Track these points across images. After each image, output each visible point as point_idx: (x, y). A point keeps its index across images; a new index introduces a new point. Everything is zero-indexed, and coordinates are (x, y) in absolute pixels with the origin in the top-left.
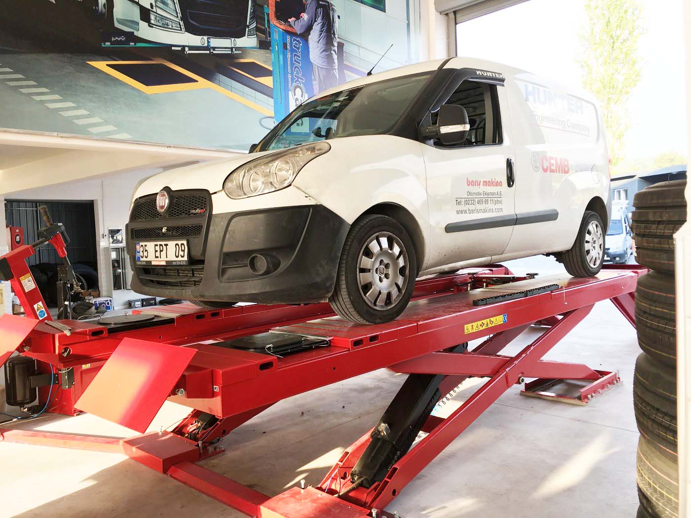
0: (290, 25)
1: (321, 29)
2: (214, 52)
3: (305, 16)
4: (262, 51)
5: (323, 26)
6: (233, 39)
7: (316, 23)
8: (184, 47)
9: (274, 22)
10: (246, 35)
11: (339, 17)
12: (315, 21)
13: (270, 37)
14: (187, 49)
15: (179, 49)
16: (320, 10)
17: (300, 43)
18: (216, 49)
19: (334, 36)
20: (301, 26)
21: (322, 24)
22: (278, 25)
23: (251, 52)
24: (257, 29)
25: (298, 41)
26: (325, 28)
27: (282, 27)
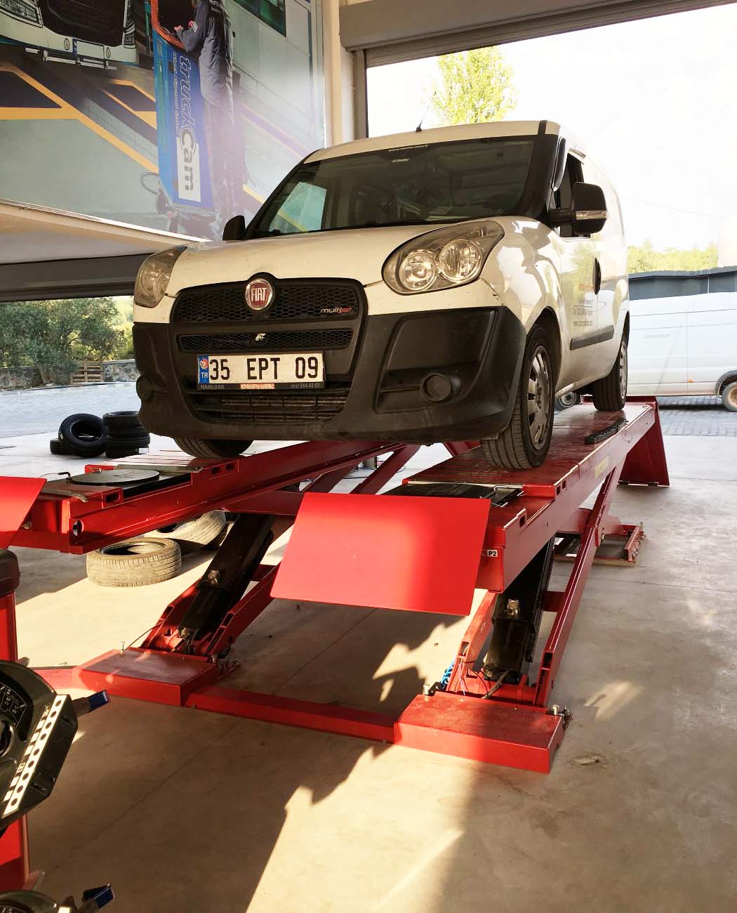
0: (177, 37)
1: (214, 48)
2: (83, 64)
3: (194, 26)
4: (144, 72)
5: (215, 46)
6: (106, 47)
7: (207, 39)
8: (42, 49)
9: (157, 29)
10: (123, 42)
11: (234, 34)
12: (207, 36)
13: (152, 50)
14: (46, 53)
15: (35, 51)
16: (212, 20)
17: (189, 66)
18: (84, 60)
19: (229, 61)
20: (190, 40)
21: (214, 42)
22: (162, 34)
23: (129, 70)
24: (137, 36)
25: (186, 62)
26: (218, 48)
27: (167, 37)
